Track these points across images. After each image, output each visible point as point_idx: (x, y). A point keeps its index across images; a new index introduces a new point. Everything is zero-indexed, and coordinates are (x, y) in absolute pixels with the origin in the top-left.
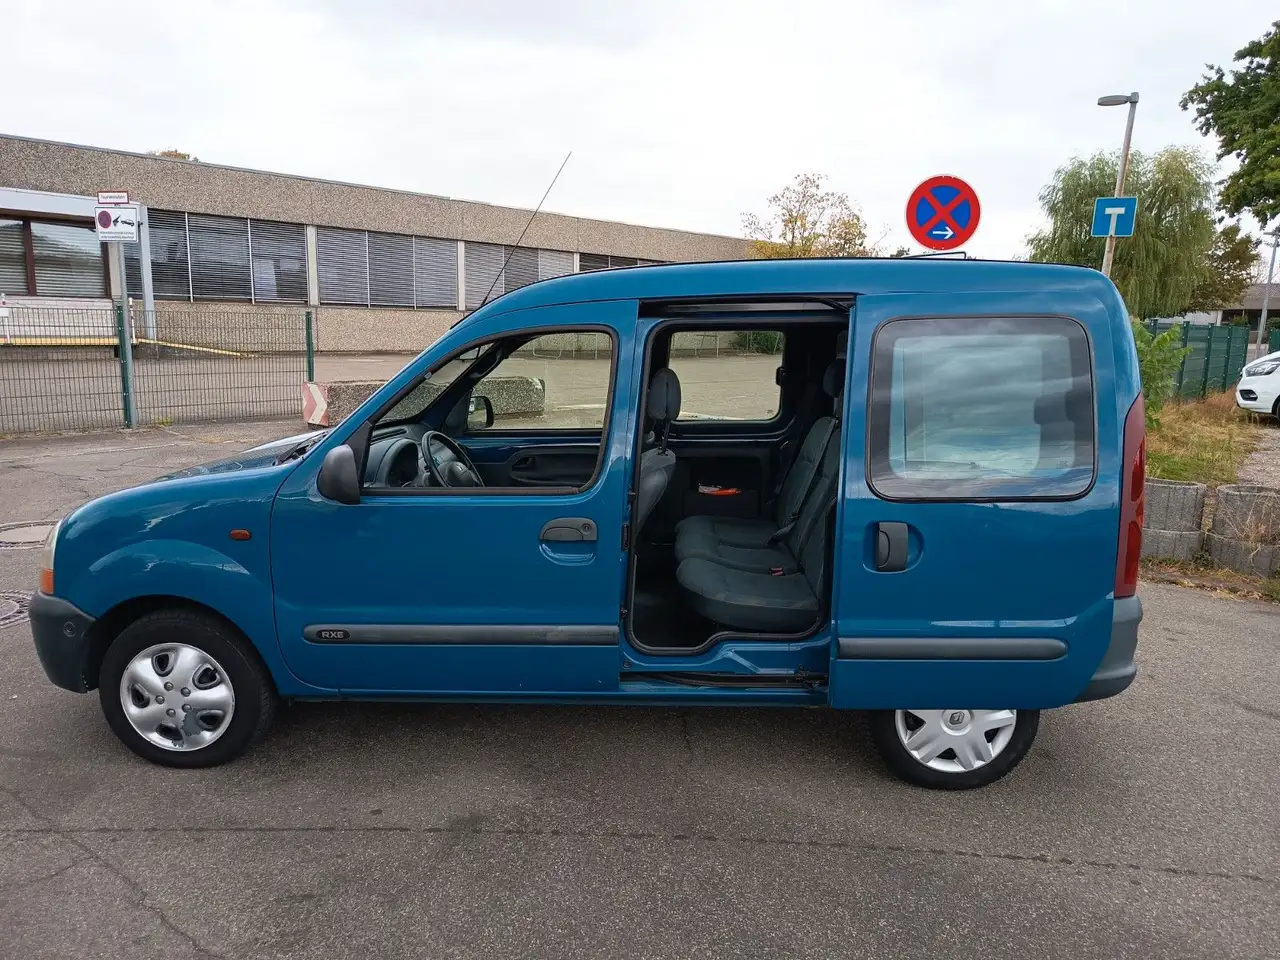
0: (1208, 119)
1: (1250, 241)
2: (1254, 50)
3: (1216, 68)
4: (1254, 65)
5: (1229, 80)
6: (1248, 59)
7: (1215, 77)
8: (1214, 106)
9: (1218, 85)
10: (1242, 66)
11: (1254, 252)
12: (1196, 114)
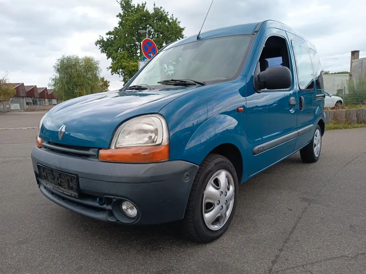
0: (102, 49)
1: (107, 82)
2: (109, 33)
3: (101, 36)
4: (110, 37)
5: (105, 40)
6: (109, 35)
7: (102, 39)
8: (103, 46)
9: (102, 41)
10: (108, 36)
11: (108, 85)
12: (99, 48)
